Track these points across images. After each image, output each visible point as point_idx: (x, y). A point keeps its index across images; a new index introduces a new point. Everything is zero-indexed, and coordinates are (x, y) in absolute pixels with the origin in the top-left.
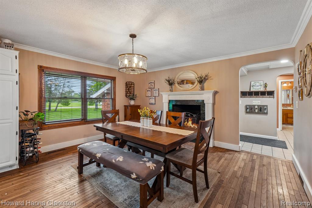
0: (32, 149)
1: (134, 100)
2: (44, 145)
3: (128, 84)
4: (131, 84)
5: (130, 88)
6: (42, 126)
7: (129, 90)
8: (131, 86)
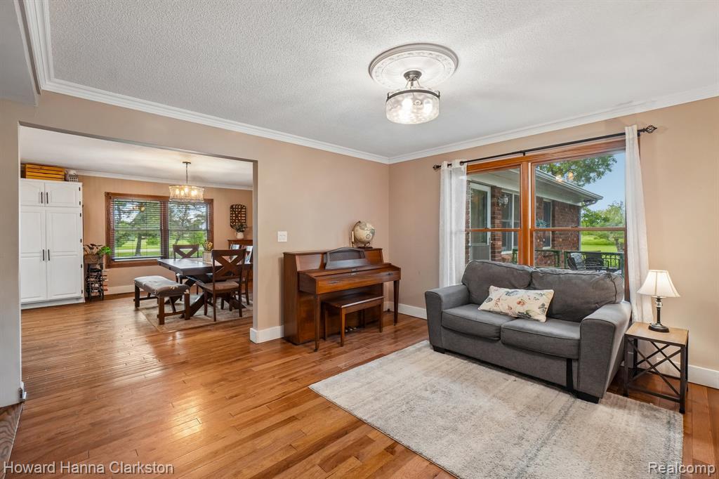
0: (97, 285)
1: (243, 231)
2: (113, 285)
3: (236, 208)
4: (242, 208)
5: (238, 214)
6: (111, 263)
7: (237, 216)
8: (241, 211)
